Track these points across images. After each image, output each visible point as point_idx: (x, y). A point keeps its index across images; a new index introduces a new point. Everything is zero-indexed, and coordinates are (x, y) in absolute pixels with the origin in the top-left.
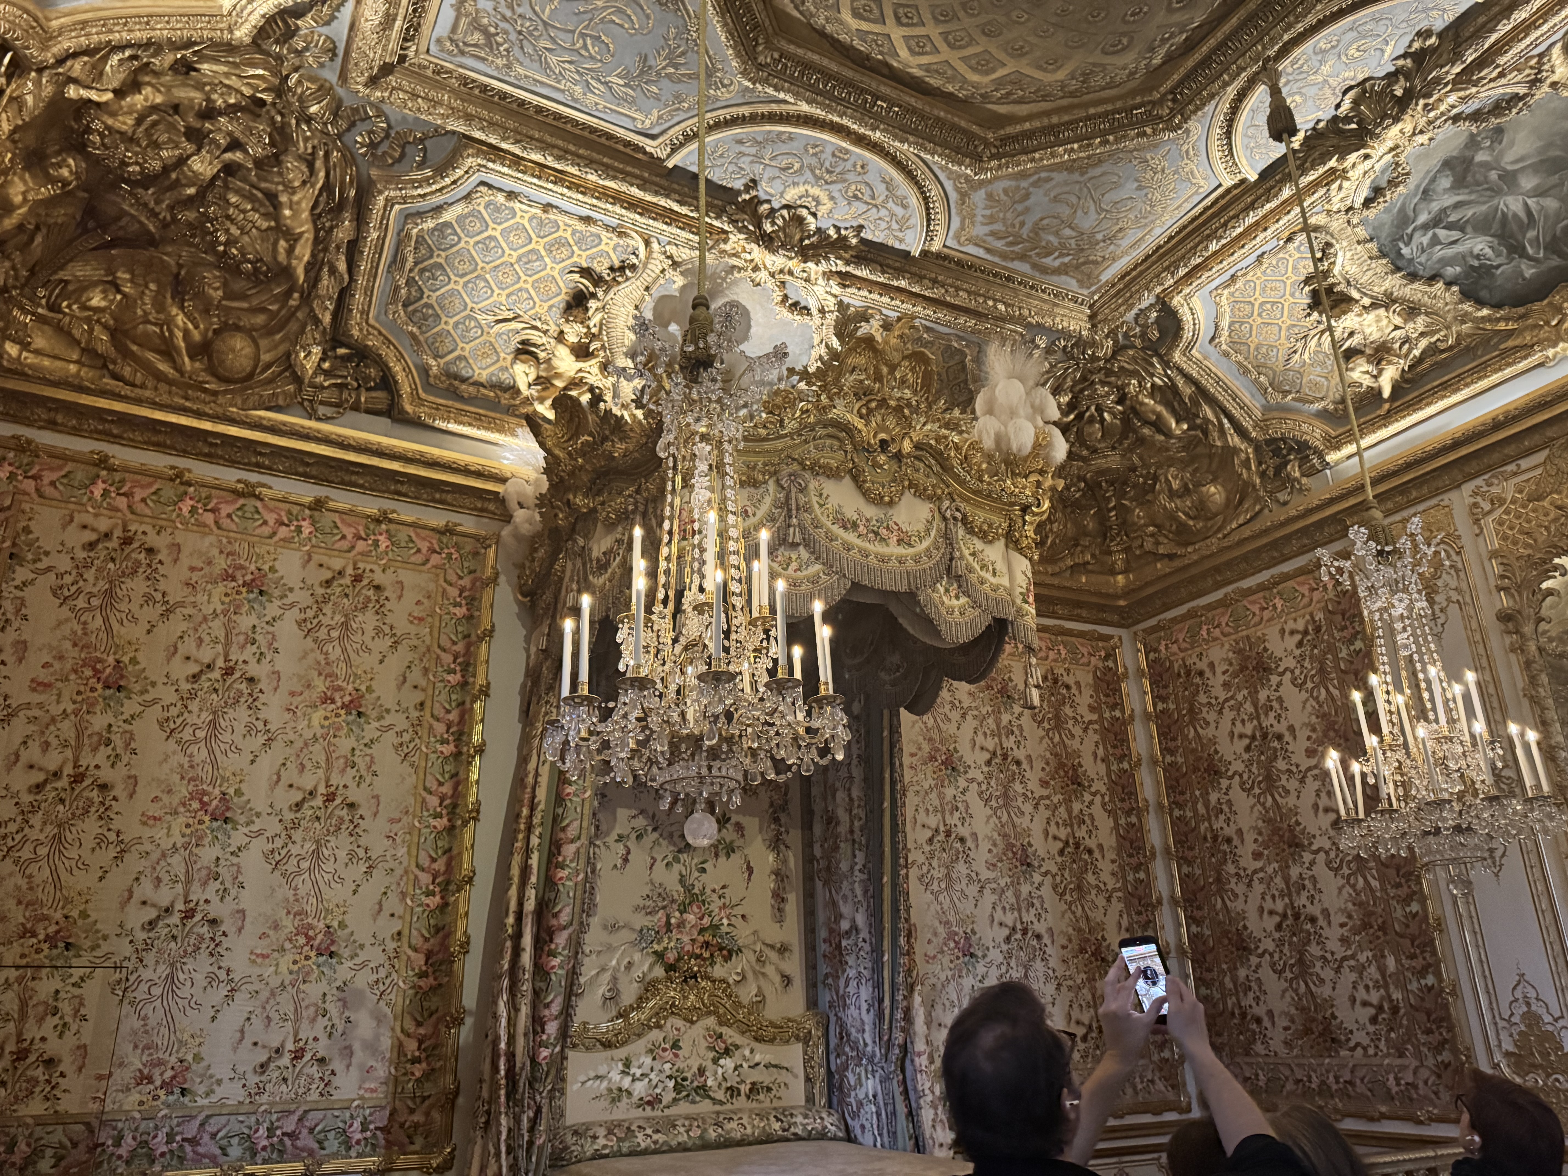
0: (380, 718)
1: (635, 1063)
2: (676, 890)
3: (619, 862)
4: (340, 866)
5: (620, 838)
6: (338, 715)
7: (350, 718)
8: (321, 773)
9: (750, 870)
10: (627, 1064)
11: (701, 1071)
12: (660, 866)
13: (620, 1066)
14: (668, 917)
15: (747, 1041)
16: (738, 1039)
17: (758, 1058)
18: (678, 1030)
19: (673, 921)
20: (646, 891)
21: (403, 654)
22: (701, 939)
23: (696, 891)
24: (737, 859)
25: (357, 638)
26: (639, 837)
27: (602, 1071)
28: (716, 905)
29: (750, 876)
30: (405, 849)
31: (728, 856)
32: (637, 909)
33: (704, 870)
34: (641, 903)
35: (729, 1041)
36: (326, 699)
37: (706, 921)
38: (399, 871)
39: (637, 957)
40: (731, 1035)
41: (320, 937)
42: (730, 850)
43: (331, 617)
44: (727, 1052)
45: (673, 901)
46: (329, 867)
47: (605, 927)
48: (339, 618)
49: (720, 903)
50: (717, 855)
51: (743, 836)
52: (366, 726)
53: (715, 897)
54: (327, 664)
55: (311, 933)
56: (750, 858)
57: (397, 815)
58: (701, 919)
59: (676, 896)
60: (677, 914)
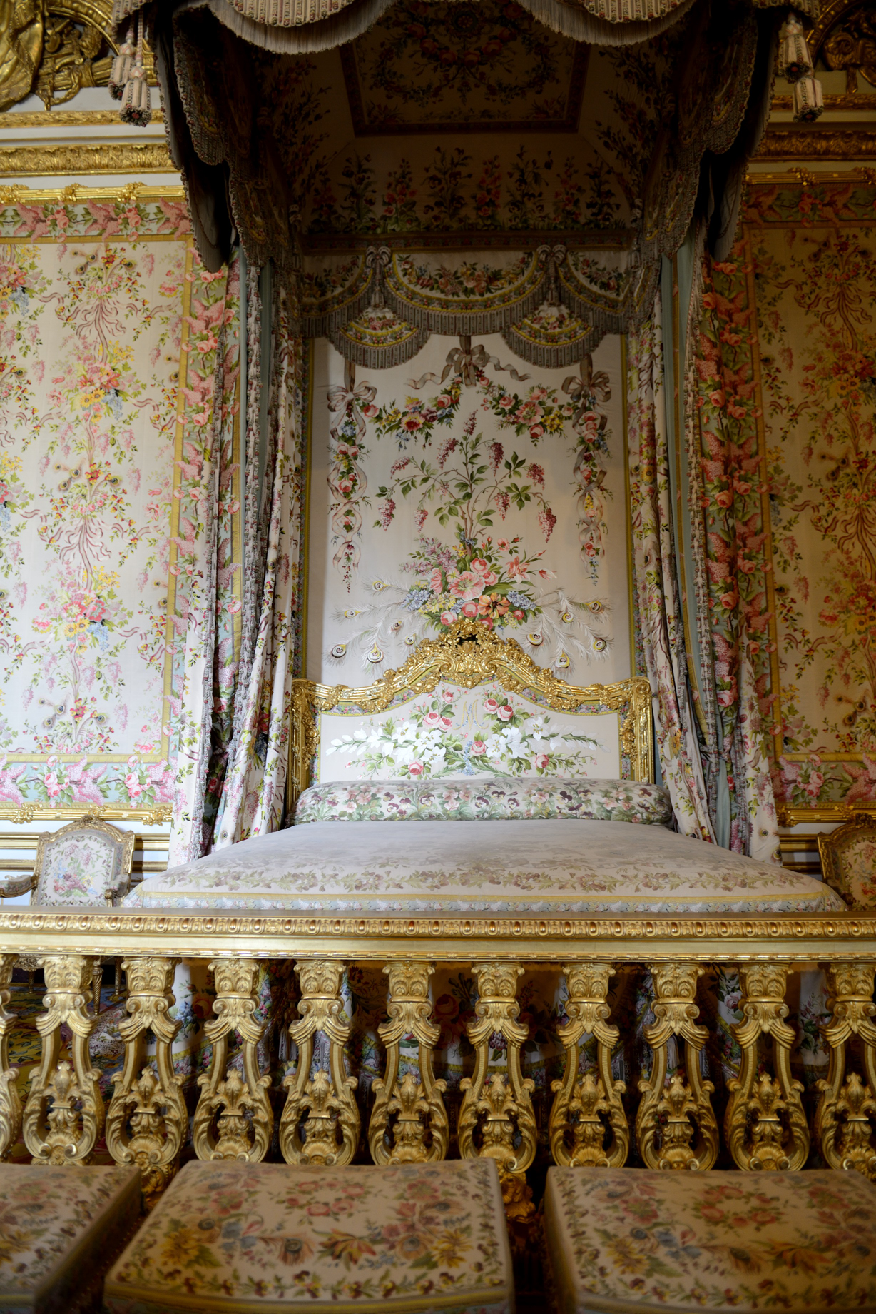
0: (137, 394)
1: (398, 729)
2: (453, 545)
3: (382, 518)
4: (106, 539)
5: (383, 492)
6: (97, 396)
7: (109, 397)
8: (84, 453)
9: (551, 519)
10: (389, 729)
11: (479, 741)
12: (432, 520)
13: (380, 731)
14: (444, 575)
15: (540, 709)
16: (528, 706)
17: (554, 729)
18: (451, 695)
19: (450, 579)
20: (416, 547)
21: (157, 327)
22: (486, 599)
23: (479, 545)
24: (533, 508)
25: (112, 318)
26: (405, 491)
27: (360, 735)
28: (504, 559)
29: (551, 526)
30: (167, 520)
31: (521, 505)
32: (405, 567)
33: (489, 522)
34: (410, 561)
35: (515, 709)
36: (86, 382)
37: (493, 579)
38: (162, 542)
39: (407, 619)
40: (520, 702)
41: (92, 605)
42: (523, 498)
43: (87, 301)
44: (513, 720)
45: (450, 557)
46: (97, 540)
47: (368, 587)
48: (94, 302)
49: (512, 558)
50: (505, 505)
51: (541, 480)
52: (124, 404)
53: (505, 552)
54: (86, 348)
55: (83, 603)
56: (551, 506)
57: (156, 487)
58: (486, 577)
59: (453, 552)
60: (457, 573)
